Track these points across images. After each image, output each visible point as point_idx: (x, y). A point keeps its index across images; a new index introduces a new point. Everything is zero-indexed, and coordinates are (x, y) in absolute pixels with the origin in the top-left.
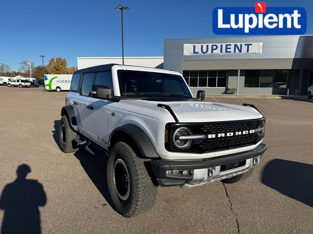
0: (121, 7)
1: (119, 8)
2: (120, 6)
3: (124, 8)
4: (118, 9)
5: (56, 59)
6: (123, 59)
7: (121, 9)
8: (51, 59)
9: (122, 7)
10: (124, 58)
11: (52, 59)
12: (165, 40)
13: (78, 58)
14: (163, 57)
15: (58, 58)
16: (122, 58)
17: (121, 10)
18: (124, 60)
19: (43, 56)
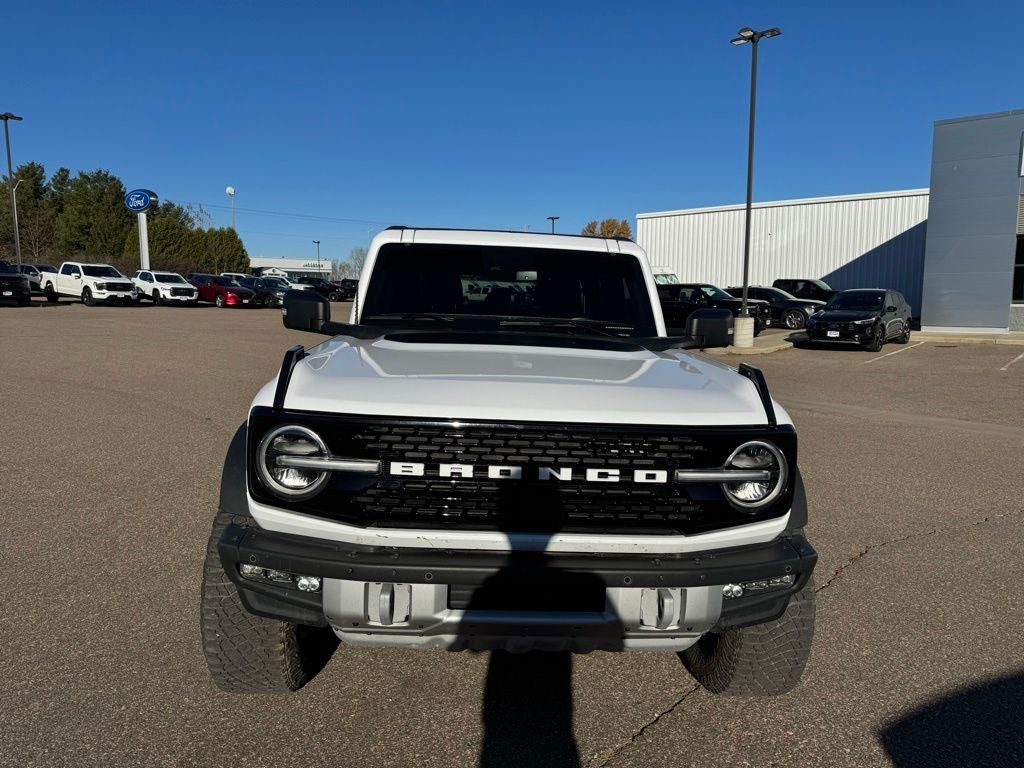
0: (750, 34)
1: (744, 38)
2: (747, 30)
3: (763, 35)
4: (742, 41)
5: (603, 224)
6: (749, 209)
7: (752, 38)
8: (586, 226)
9: (755, 34)
10: (753, 205)
11: (589, 226)
12: (937, 124)
13: (638, 216)
14: (927, 190)
15: (608, 222)
16: (745, 206)
17: (753, 42)
18: (753, 211)
19: (553, 219)
